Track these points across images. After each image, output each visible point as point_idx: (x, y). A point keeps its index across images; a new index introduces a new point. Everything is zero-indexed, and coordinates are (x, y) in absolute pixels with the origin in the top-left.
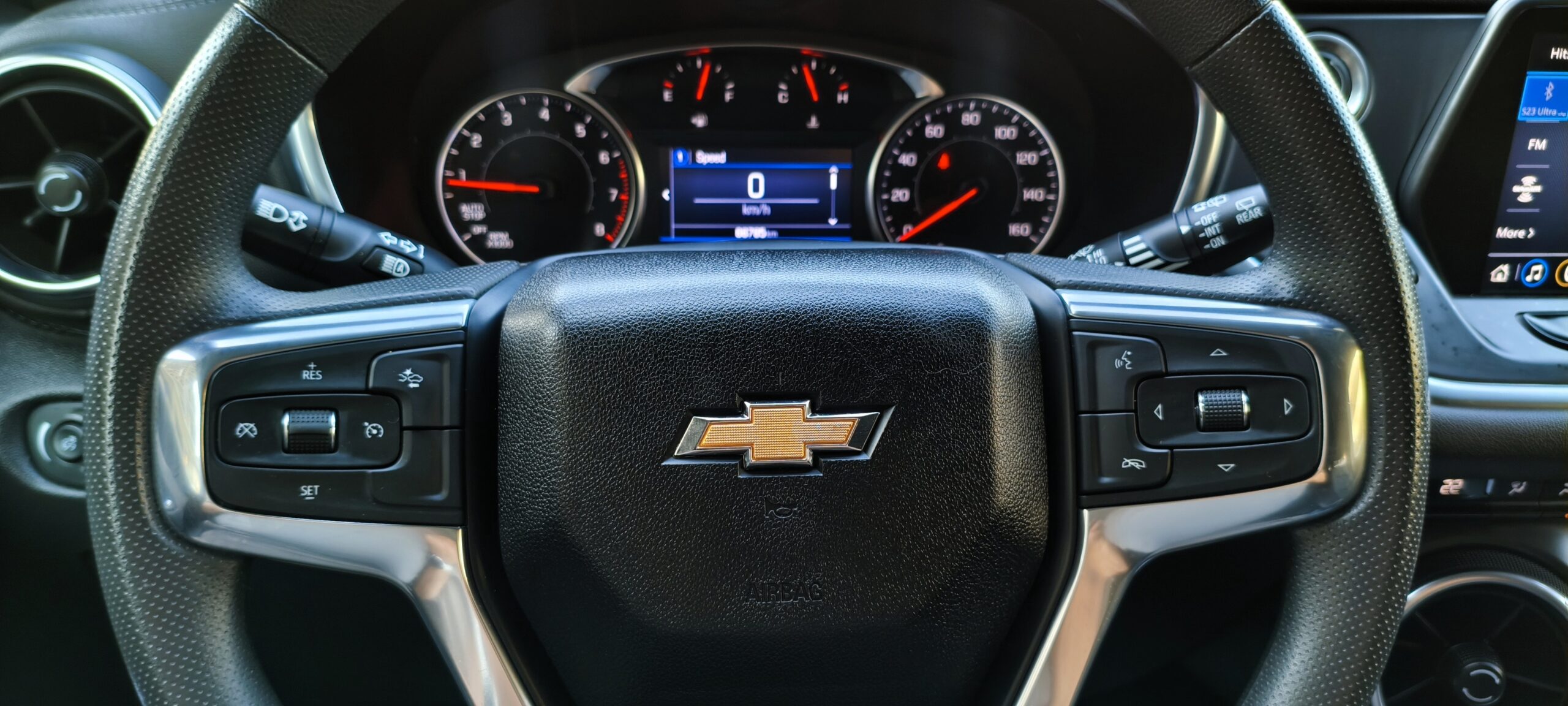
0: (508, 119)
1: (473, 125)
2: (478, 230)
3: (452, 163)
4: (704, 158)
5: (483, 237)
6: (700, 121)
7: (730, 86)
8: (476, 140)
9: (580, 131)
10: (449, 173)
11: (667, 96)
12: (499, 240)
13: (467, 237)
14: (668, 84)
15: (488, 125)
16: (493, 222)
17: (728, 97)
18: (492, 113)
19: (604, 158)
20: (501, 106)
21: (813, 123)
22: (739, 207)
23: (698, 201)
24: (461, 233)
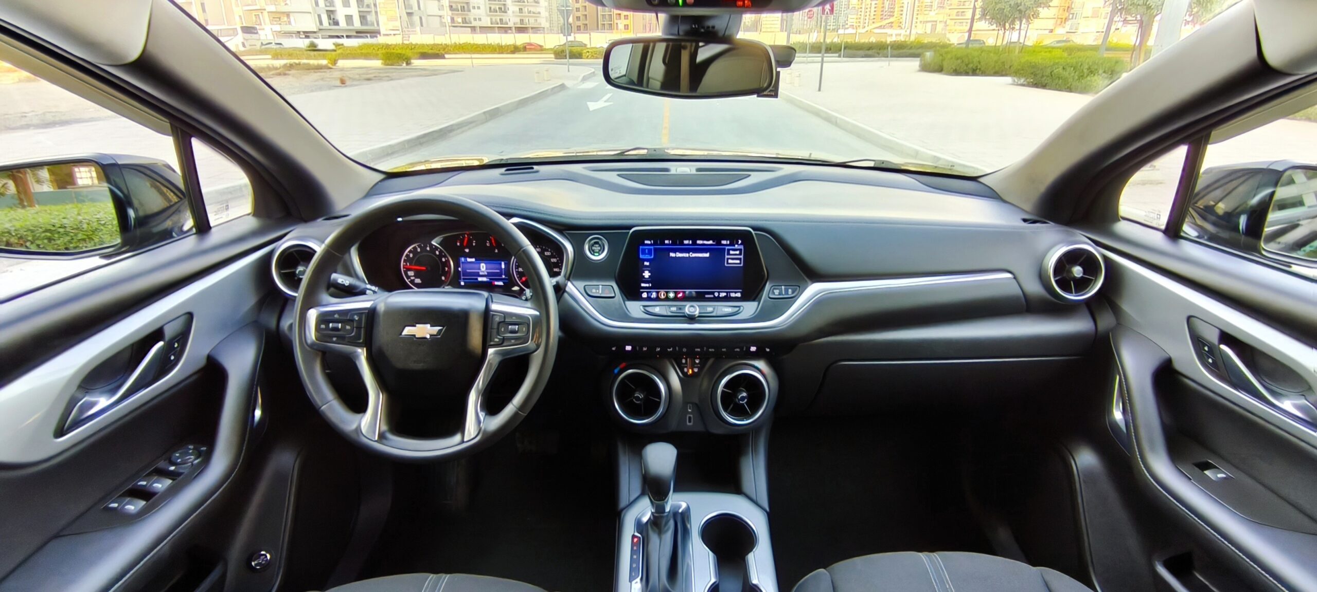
0: (419, 250)
1: (410, 252)
2: (412, 278)
3: (405, 261)
4: (469, 260)
5: (414, 280)
6: (467, 250)
7: (474, 241)
8: (411, 255)
9: (437, 253)
10: (405, 264)
11: (458, 244)
12: (418, 281)
13: (409, 280)
14: (458, 241)
15: (414, 251)
16: (416, 276)
17: (474, 244)
18: (415, 248)
19: (444, 260)
20: (417, 247)
21: (496, 251)
22: (479, 272)
23: (468, 271)
24: (408, 279)
